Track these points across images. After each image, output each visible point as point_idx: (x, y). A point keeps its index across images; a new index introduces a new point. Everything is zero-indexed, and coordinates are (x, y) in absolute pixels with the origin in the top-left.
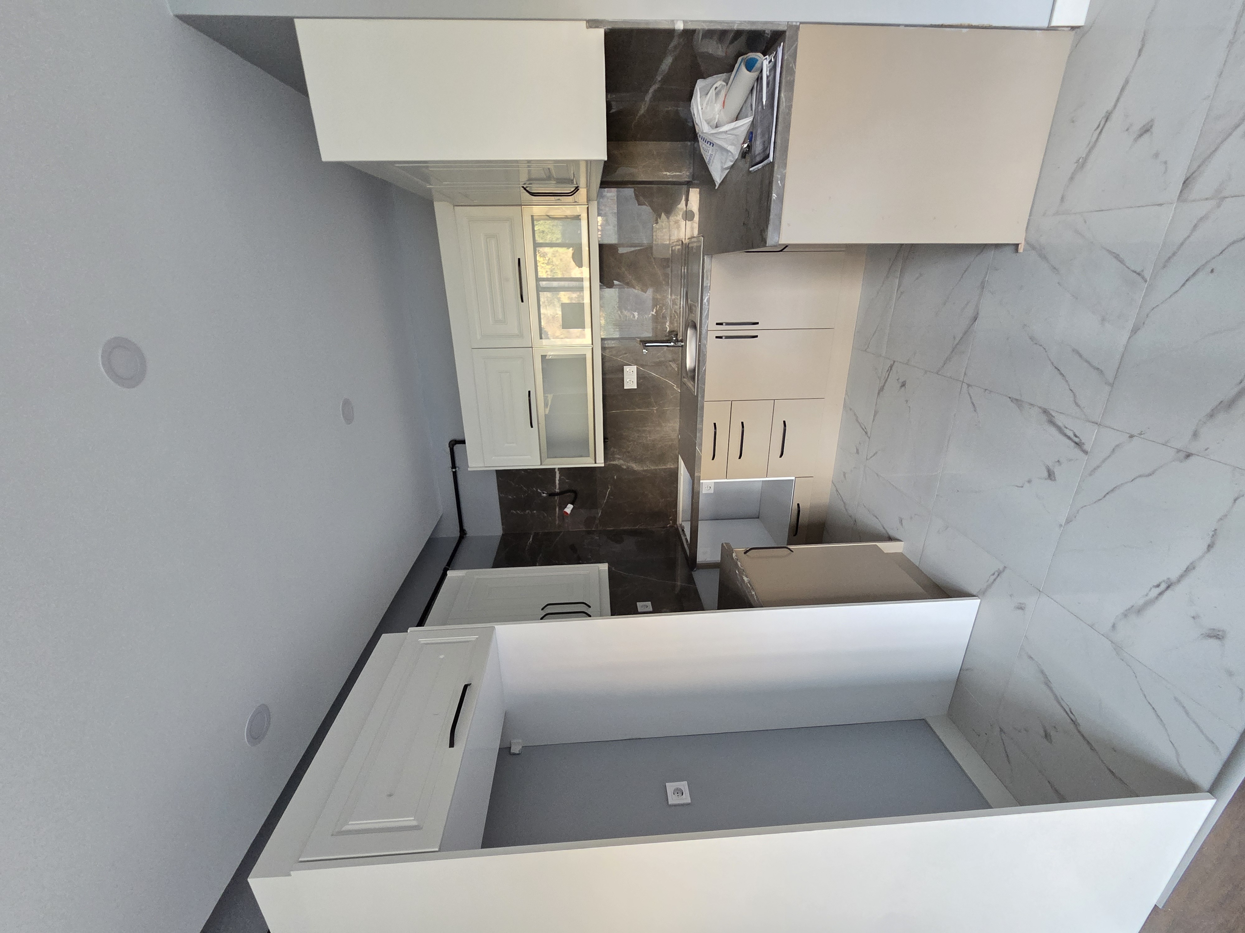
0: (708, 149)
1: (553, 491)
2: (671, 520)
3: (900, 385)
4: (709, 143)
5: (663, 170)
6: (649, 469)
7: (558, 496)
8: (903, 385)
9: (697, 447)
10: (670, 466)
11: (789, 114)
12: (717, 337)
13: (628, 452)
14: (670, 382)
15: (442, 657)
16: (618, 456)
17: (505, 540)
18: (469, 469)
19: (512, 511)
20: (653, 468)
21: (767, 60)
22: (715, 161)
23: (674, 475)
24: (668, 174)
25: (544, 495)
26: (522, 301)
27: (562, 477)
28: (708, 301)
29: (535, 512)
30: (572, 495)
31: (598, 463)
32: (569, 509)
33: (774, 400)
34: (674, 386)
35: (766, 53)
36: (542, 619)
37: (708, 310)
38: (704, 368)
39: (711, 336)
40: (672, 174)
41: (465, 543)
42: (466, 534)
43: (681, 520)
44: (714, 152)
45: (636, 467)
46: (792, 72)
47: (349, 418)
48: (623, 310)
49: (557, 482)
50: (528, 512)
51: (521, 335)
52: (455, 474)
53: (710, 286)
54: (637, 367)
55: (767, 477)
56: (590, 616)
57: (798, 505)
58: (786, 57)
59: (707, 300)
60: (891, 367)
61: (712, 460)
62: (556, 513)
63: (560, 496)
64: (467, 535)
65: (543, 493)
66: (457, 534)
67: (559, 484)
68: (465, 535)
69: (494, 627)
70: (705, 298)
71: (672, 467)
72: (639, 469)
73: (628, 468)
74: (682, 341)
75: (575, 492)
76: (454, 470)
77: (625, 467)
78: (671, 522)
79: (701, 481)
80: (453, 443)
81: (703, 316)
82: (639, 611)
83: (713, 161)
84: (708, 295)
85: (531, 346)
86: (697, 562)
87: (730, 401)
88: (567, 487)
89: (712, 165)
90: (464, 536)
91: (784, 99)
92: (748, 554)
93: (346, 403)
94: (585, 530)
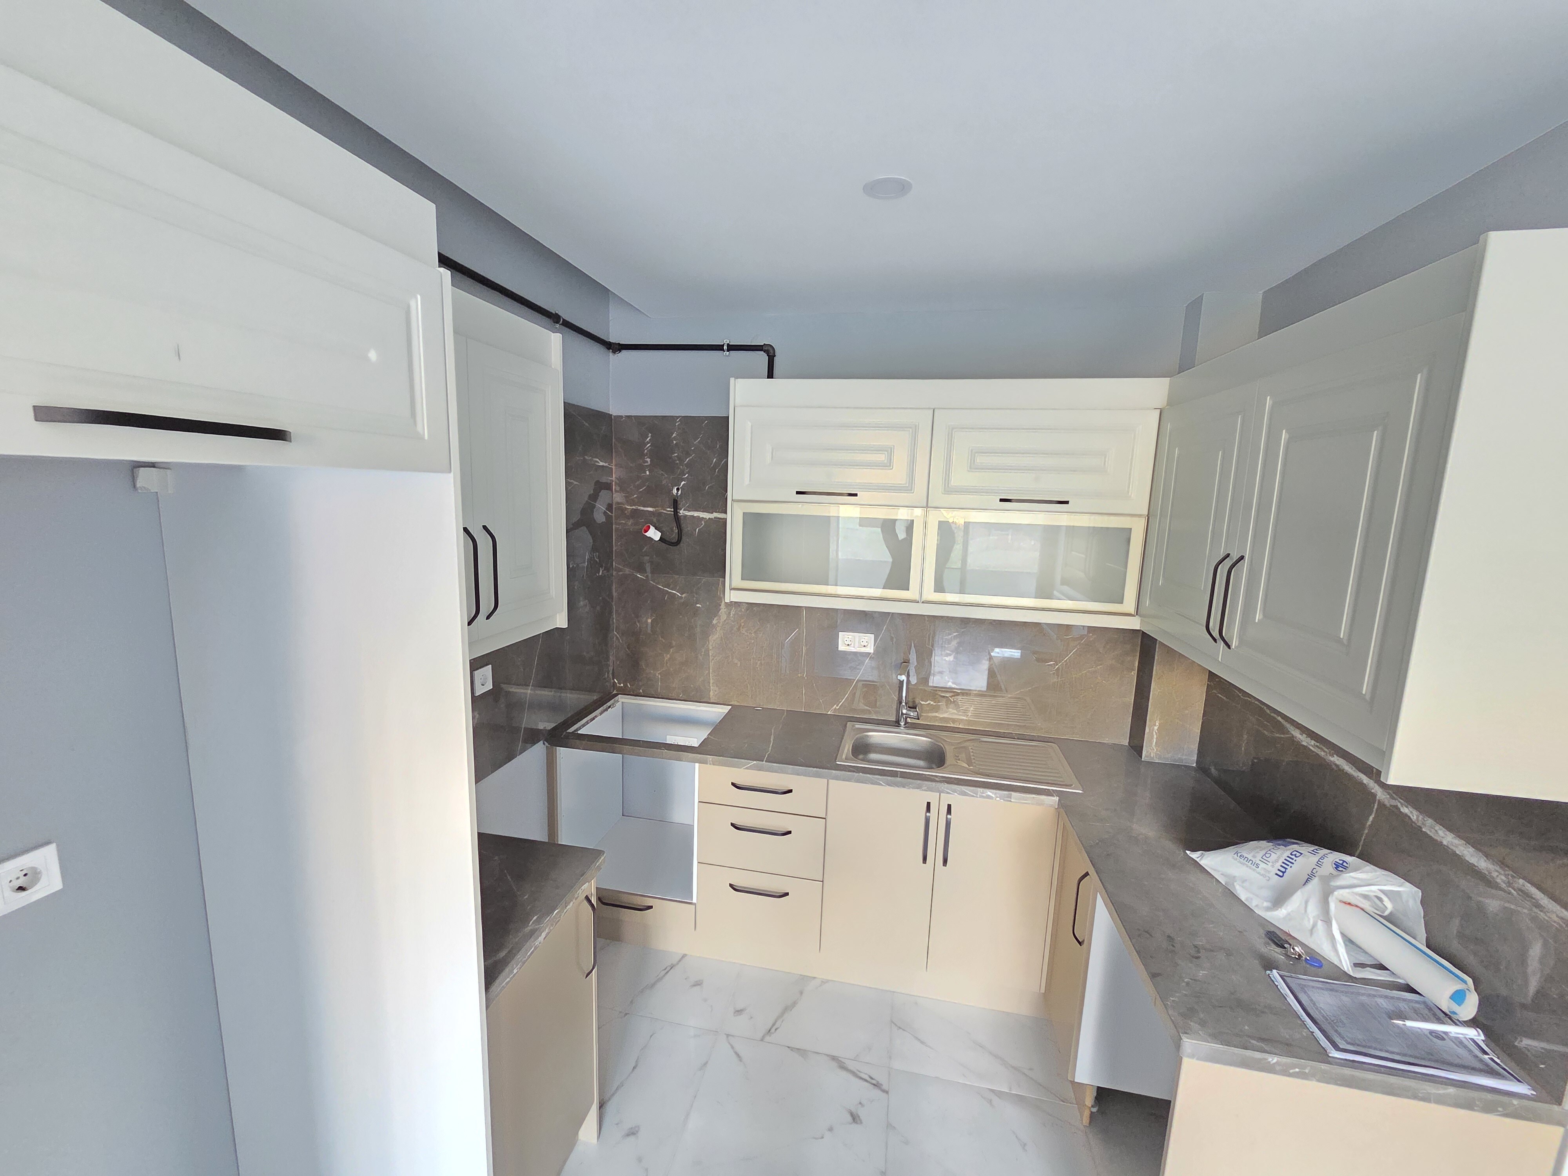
0: (1270, 864)
1: (680, 506)
2: (625, 686)
3: (852, 1110)
4: (1283, 870)
5: (1162, 721)
6: (711, 658)
7: (673, 513)
8: (855, 1118)
9: (755, 762)
10: (713, 692)
11: (1415, 1097)
12: (929, 804)
13: (739, 629)
14: (844, 700)
15: (373, 355)
16: (732, 613)
17: (601, 418)
18: (732, 380)
19: (650, 435)
20: (711, 664)
21: (1475, 1036)
22: (1244, 868)
23: (699, 698)
24: (1156, 728)
25: (675, 491)
26: (1001, 500)
27: (703, 522)
28: (989, 797)
29: (648, 473)
30: (674, 537)
31: (730, 592)
32: (654, 534)
33: (823, 881)
34: (837, 706)
35: (1489, 1038)
36: (465, 530)
37: (973, 796)
38: (884, 785)
39: (933, 797)
40: (1154, 733)
41: (598, 350)
42: (614, 352)
43: (624, 700)
44: (1262, 872)
45: (714, 638)
46: (1488, 1109)
47: (874, 189)
48: (958, 640)
49: (696, 514)
50: (647, 462)
51: (948, 490)
52: (719, 348)
53: (1011, 801)
54: (871, 653)
55: (698, 863)
56: (469, 624)
57: (651, 907)
58: (1515, 1102)
59: (989, 795)
60: (877, 1085)
61: (732, 783)
62: (644, 507)
63: (673, 516)
64: (611, 354)
65: (678, 489)
66: (614, 338)
67: (693, 516)
68: (612, 352)
69: (450, 472)
70: (993, 793)
71: (711, 693)
72: (711, 643)
73: (714, 626)
74: (906, 723)
75: (679, 541)
76: (725, 347)
77: (715, 622)
78: (622, 685)
79: (697, 765)
80: (772, 351)
81: (966, 787)
82: (476, 673)
83: (1244, 864)
84: (997, 797)
85: (929, 505)
86: (557, 748)
87: (826, 815)
88: (687, 528)
89: (1236, 859)
90: (611, 350)
91: (1441, 1092)
92: (585, 902)
93: (902, 188)
94: (614, 550)
